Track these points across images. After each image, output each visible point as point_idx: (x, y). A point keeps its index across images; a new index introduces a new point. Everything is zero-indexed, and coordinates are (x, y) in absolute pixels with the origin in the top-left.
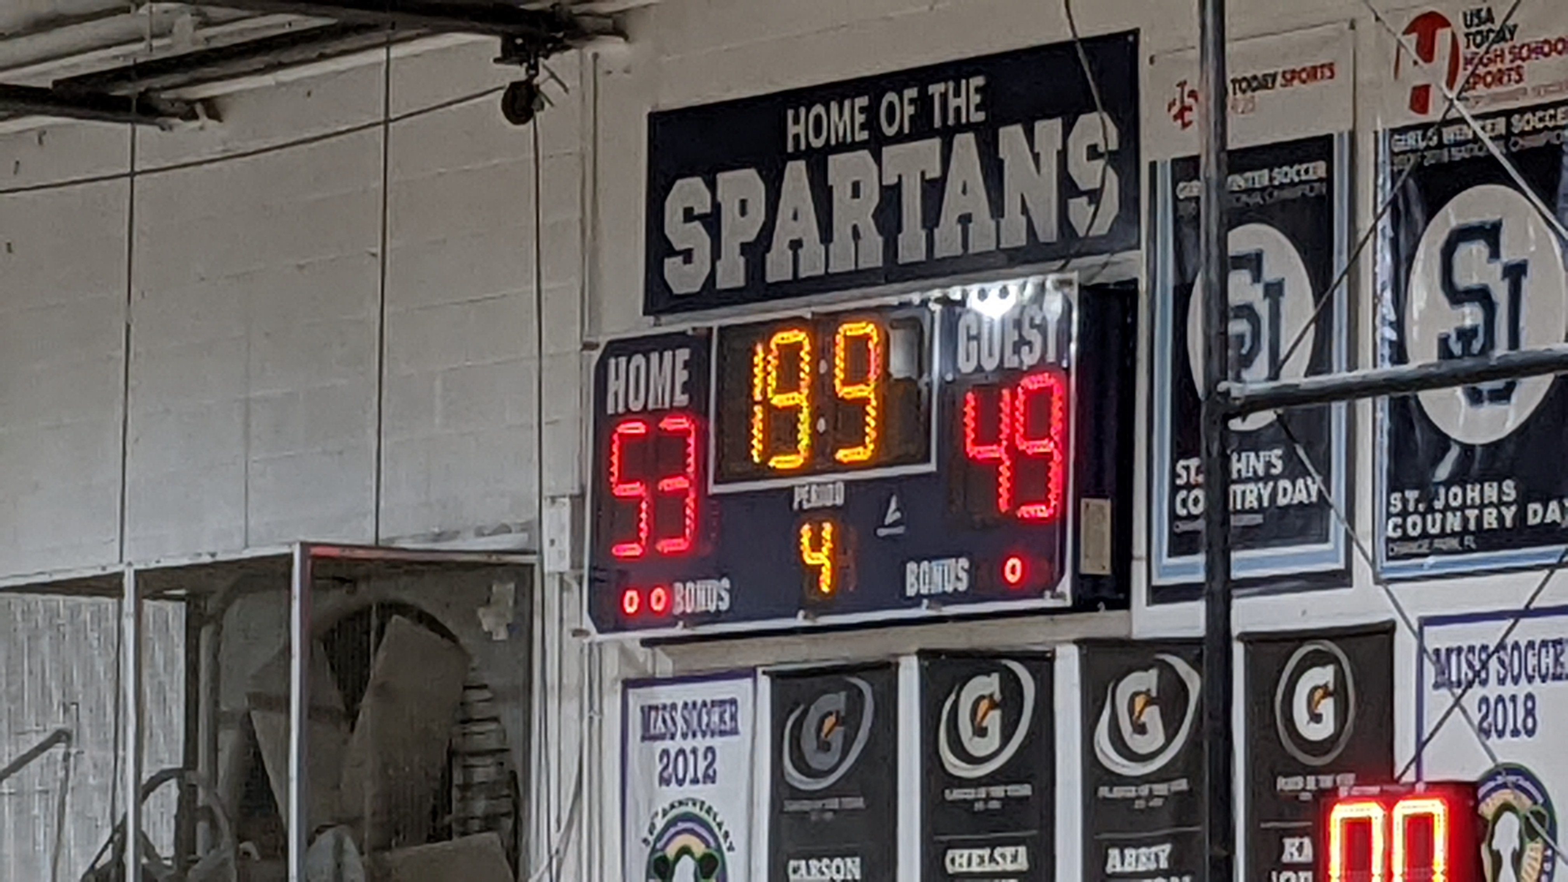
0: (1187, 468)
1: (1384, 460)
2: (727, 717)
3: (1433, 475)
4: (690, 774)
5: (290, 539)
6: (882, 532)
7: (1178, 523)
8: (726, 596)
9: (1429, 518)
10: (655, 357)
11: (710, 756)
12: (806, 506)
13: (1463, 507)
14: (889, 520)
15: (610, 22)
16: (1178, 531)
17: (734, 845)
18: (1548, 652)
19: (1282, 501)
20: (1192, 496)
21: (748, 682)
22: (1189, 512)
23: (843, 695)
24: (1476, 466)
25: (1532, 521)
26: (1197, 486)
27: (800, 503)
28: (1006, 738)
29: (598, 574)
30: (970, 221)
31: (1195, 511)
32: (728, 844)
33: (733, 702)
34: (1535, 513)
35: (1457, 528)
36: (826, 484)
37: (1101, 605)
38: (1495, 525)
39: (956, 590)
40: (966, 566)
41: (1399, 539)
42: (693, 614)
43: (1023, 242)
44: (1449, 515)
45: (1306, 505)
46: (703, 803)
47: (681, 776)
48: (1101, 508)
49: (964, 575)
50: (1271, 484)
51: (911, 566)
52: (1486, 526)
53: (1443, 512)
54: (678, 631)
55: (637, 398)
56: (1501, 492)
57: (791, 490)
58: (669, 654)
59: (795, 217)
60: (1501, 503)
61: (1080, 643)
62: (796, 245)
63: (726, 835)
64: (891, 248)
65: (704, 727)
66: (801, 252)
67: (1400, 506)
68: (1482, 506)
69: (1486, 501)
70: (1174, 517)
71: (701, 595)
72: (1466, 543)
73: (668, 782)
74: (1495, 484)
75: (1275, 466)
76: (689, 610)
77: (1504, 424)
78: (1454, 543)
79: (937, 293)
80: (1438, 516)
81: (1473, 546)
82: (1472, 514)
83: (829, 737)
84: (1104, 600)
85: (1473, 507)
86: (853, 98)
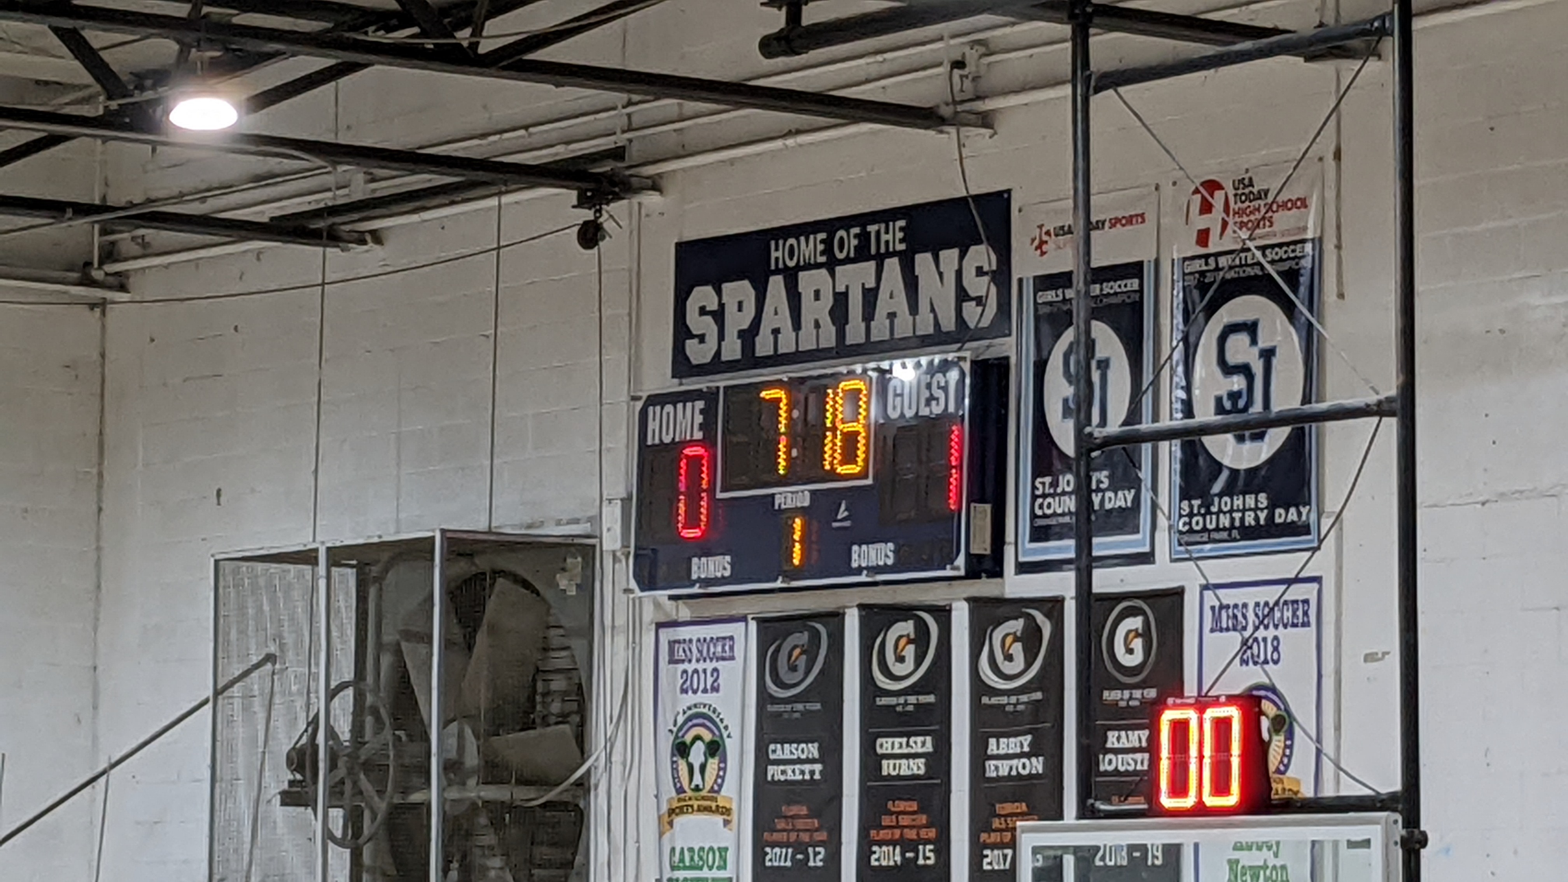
0: (1043, 484)
1: (1177, 479)
2: (727, 648)
3: (1211, 488)
4: (702, 687)
5: (435, 527)
6: (835, 525)
7: (1036, 520)
8: (728, 567)
9: (1208, 517)
10: (680, 406)
11: (715, 675)
12: (783, 507)
13: (1231, 511)
14: (839, 517)
15: (650, 182)
16: (1036, 525)
17: (732, 735)
18: (1288, 610)
19: (1108, 506)
20: (1046, 504)
21: (742, 625)
22: (1044, 514)
23: (806, 634)
24: (1241, 482)
25: (1278, 520)
26: (1050, 495)
27: (780, 505)
28: (918, 664)
29: (641, 552)
30: (895, 316)
31: (1049, 512)
32: (727, 732)
33: (731, 638)
34: (1280, 515)
35: (1227, 525)
36: (797, 492)
37: (983, 575)
38: (1253, 523)
39: (885, 564)
40: (892, 548)
41: (1187, 532)
42: (706, 579)
43: (931, 330)
44: (1221, 515)
45: (1124, 509)
46: (710, 706)
47: (695, 687)
48: (985, 511)
49: (891, 554)
50: (1100, 495)
51: (855, 548)
52: (1247, 524)
53: (1217, 514)
54: (696, 590)
55: (667, 434)
56: (1257, 501)
57: (773, 496)
58: (689, 607)
59: (776, 313)
60: (1256, 509)
61: (968, 600)
62: (776, 332)
63: (726, 728)
64: (841, 334)
65: (711, 655)
66: (780, 336)
67: (1187, 510)
68: (1244, 511)
69: (1247, 507)
70: (1034, 516)
71: (711, 567)
72: (1233, 536)
73: (686, 692)
74: (1253, 496)
75: (1102, 482)
76: (703, 576)
77: (1259, 455)
78: (1224, 535)
79: (872, 365)
80: (1214, 517)
81: (1238, 537)
82: (1237, 515)
83: (797, 663)
84: (986, 571)
85: (1238, 510)
86: (815, 233)
